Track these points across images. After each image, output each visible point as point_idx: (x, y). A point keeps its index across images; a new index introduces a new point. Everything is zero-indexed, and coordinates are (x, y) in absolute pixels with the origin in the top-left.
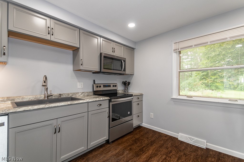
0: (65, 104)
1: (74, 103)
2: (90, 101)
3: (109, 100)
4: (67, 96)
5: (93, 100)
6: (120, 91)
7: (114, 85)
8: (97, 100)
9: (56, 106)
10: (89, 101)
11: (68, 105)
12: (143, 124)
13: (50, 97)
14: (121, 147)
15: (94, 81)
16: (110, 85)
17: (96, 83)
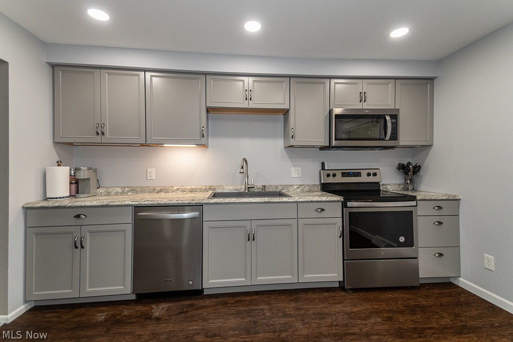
0: (261, 201)
1: (274, 201)
2: (301, 200)
3: (342, 202)
4: (274, 190)
5: (306, 200)
6: (389, 186)
7: (369, 171)
8: (315, 200)
9: (249, 201)
10: (298, 200)
11: (265, 202)
12: (461, 279)
13: (252, 190)
14: (367, 306)
15: (323, 164)
16: (360, 172)
17: (326, 168)
